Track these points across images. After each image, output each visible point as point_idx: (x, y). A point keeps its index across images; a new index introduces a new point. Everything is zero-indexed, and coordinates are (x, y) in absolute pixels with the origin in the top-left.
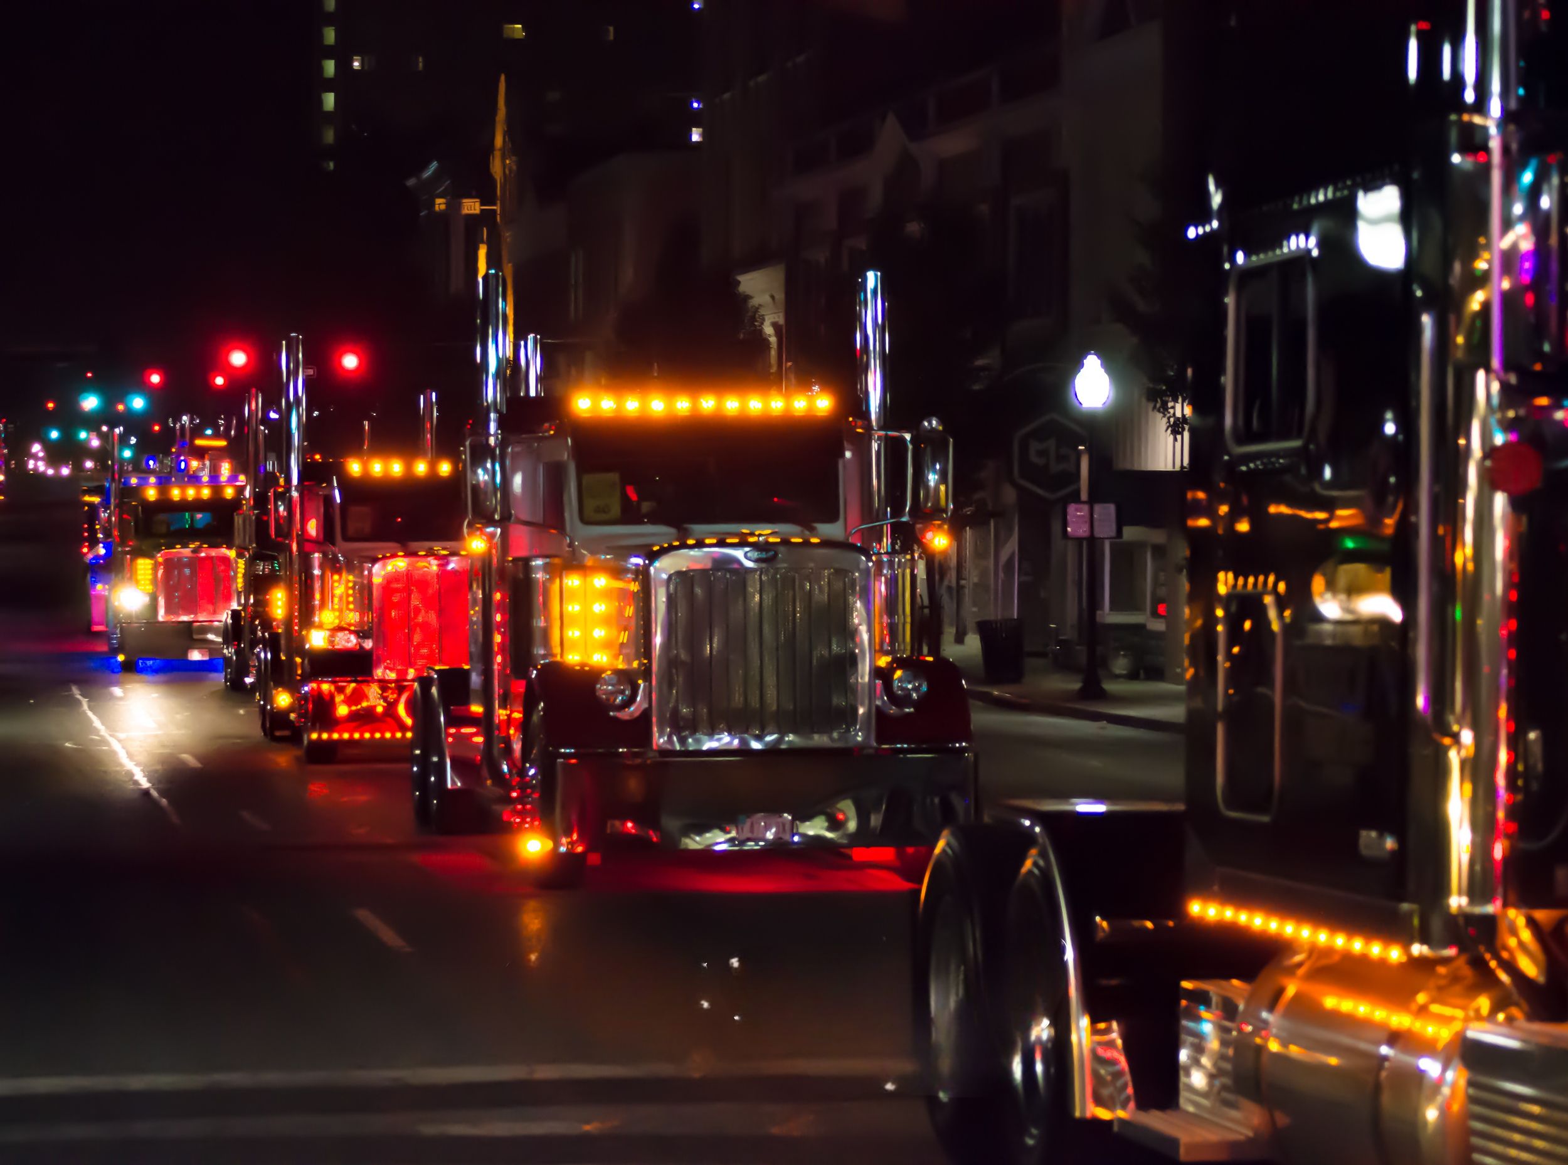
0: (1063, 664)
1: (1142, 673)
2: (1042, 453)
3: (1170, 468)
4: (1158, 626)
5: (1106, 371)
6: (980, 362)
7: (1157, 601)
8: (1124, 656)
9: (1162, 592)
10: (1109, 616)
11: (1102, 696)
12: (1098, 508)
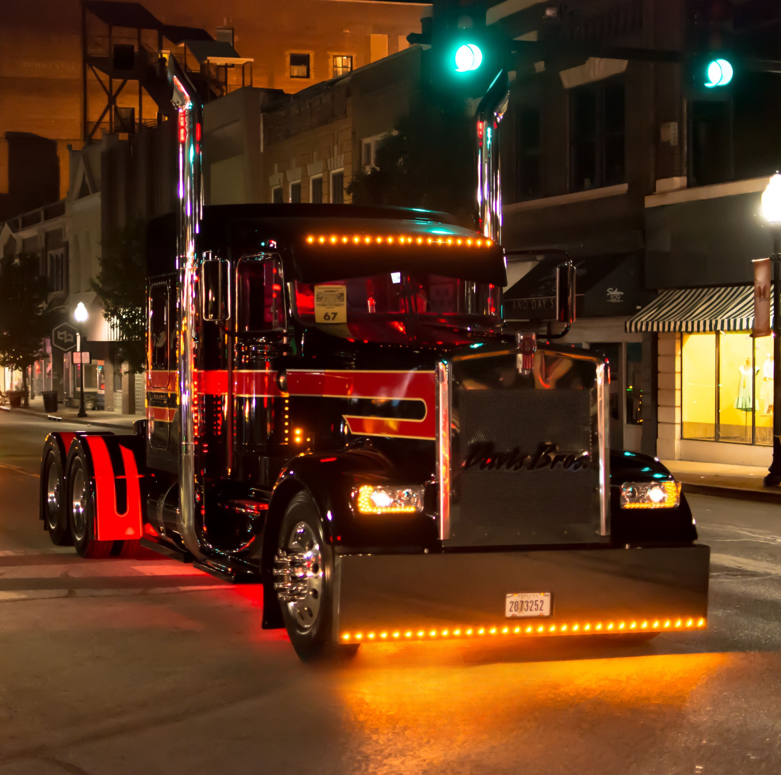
0: (70, 405)
1: (96, 408)
2: (61, 336)
3: (106, 340)
4: (103, 392)
5: (86, 308)
6: (40, 306)
7: (101, 385)
8: (91, 402)
9: (103, 381)
10: (85, 390)
11: (85, 416)
12: (83, 354)
